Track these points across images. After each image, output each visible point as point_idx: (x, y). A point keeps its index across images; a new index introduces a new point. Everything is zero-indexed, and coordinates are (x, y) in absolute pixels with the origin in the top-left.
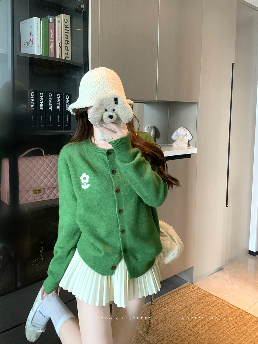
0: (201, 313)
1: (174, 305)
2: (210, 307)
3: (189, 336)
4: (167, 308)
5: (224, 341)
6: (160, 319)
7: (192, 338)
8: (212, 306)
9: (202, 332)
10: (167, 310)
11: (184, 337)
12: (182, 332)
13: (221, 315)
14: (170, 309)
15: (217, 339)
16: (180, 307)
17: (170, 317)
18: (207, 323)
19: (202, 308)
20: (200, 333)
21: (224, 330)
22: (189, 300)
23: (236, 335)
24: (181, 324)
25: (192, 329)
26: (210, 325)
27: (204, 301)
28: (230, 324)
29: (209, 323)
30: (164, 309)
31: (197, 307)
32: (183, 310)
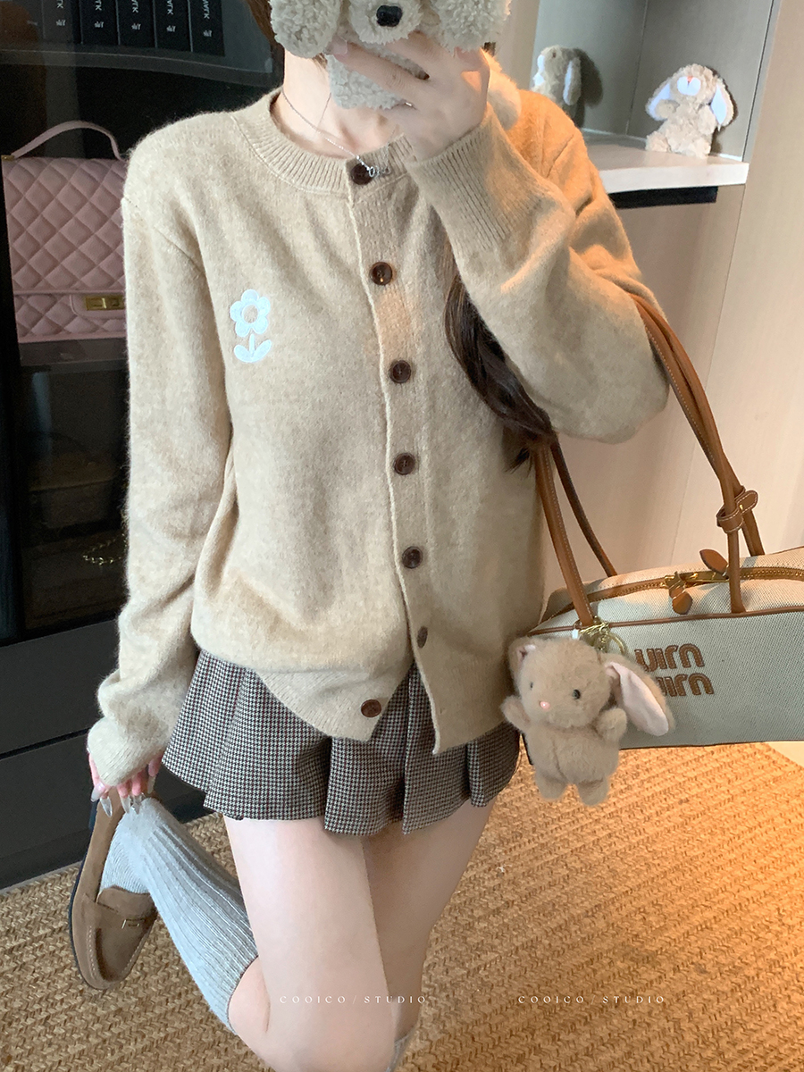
0: (663, 769)
3: (610, 835)
5: (729, 869)
7: (620, 846)
9: (658, 829)
11: (592, 838)
12: (587, 821)
13: (736, 783)
15: (706, 859)
18: (681, 802)
20: (651, 833)
21: (737, 832)
25: (624, 815)
26: (688, 813)
29: (684, 805)
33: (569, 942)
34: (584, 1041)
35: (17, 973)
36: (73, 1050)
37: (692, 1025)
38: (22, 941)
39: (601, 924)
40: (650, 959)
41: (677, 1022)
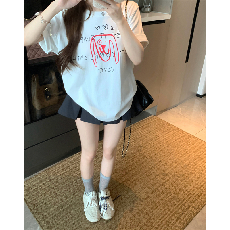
0: (162, 136)
1: (142, 130)
2: (168, 132)
3: (154, 150)
4: (138, 132)
5: (178, 154)
6: (133, 139)
7: (156, 152)
8: (169, 131)
10: (137, 133)
11: (150, 151)
12: (149, 148)
13: (176, 137)
14: (140, 132)
15: (173, 153)
16: (146, 131)
17: (140, 138)
18: (166, 142)
19: (162, 132)
21: (178, 147)
22: (153, 126)
23: (186, 151)
24: (148, 143)
25: (156, 146)
26: (168, 144)
27: (164, 127)
28: (182, 144)
29: (167, 143)
30: (135, 132)
31: (159, 132)
32: (149, 133)
33: (150, 173)
34: (158, 193)
35: (37, 194)
36: (52, 209)
37: (178, 187)
38: (37, 187)
39: (156, 169)
40: (167, 175)
41: (175, 187)
